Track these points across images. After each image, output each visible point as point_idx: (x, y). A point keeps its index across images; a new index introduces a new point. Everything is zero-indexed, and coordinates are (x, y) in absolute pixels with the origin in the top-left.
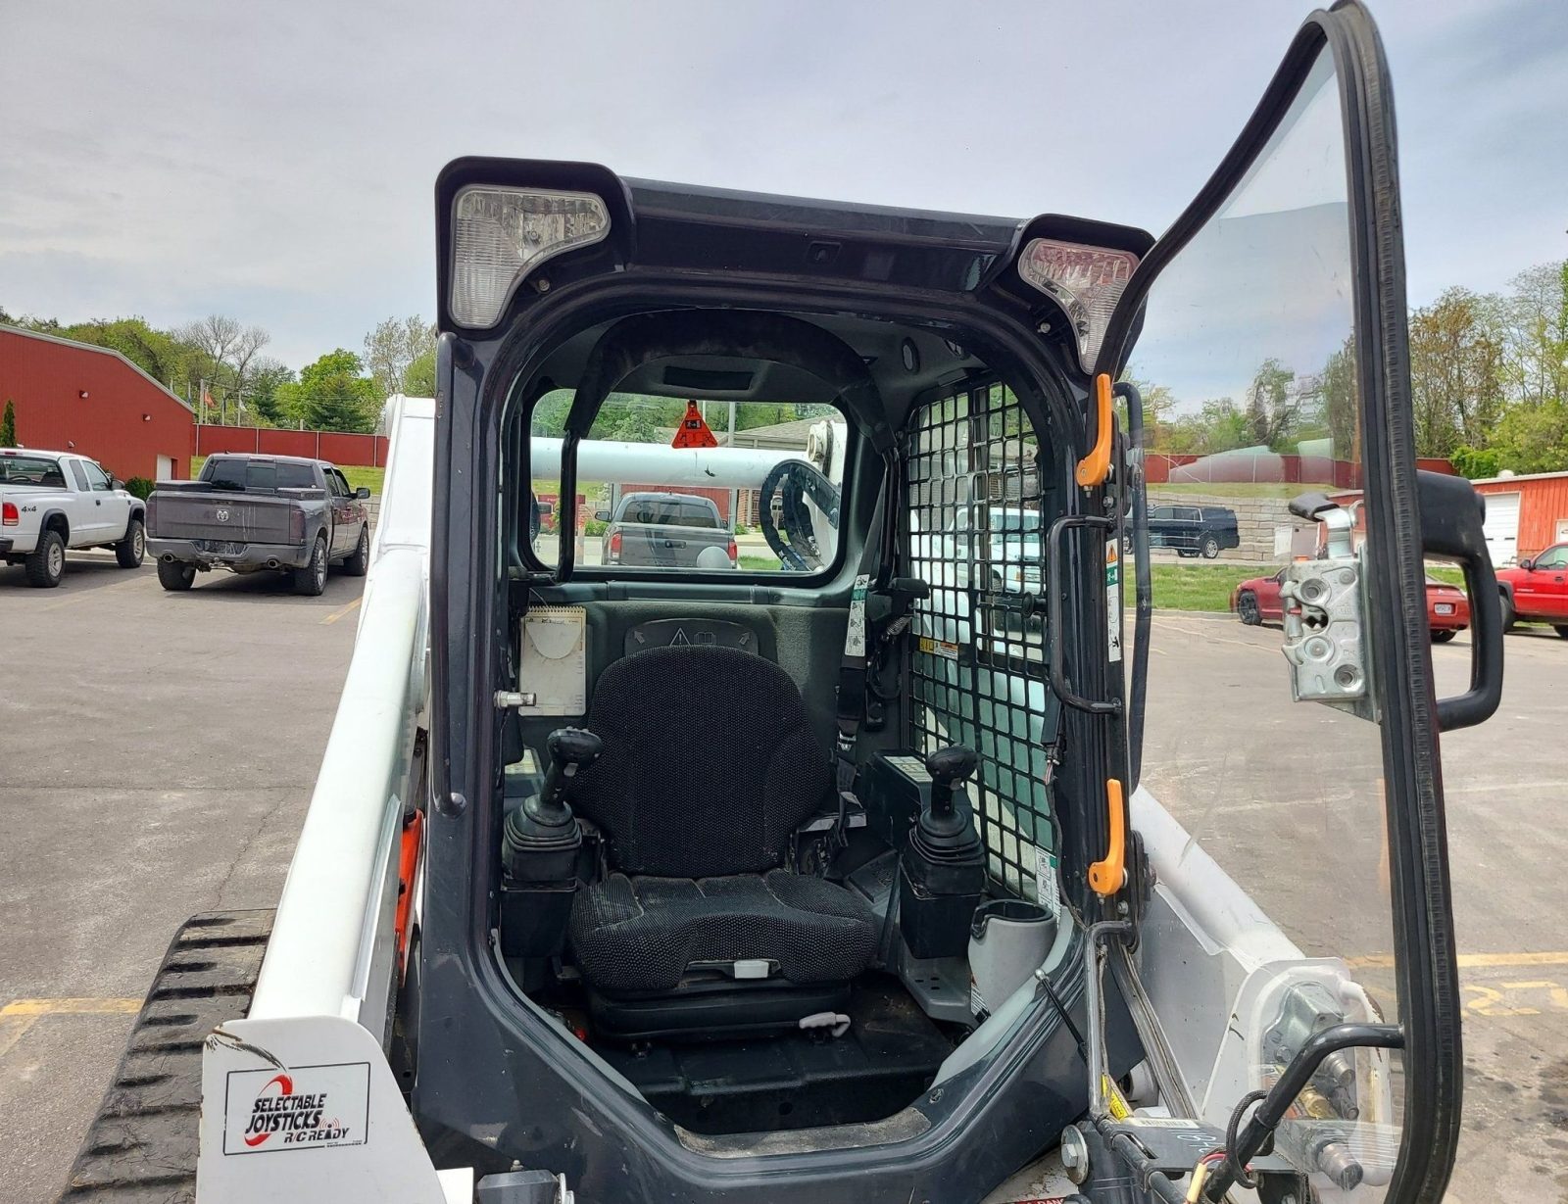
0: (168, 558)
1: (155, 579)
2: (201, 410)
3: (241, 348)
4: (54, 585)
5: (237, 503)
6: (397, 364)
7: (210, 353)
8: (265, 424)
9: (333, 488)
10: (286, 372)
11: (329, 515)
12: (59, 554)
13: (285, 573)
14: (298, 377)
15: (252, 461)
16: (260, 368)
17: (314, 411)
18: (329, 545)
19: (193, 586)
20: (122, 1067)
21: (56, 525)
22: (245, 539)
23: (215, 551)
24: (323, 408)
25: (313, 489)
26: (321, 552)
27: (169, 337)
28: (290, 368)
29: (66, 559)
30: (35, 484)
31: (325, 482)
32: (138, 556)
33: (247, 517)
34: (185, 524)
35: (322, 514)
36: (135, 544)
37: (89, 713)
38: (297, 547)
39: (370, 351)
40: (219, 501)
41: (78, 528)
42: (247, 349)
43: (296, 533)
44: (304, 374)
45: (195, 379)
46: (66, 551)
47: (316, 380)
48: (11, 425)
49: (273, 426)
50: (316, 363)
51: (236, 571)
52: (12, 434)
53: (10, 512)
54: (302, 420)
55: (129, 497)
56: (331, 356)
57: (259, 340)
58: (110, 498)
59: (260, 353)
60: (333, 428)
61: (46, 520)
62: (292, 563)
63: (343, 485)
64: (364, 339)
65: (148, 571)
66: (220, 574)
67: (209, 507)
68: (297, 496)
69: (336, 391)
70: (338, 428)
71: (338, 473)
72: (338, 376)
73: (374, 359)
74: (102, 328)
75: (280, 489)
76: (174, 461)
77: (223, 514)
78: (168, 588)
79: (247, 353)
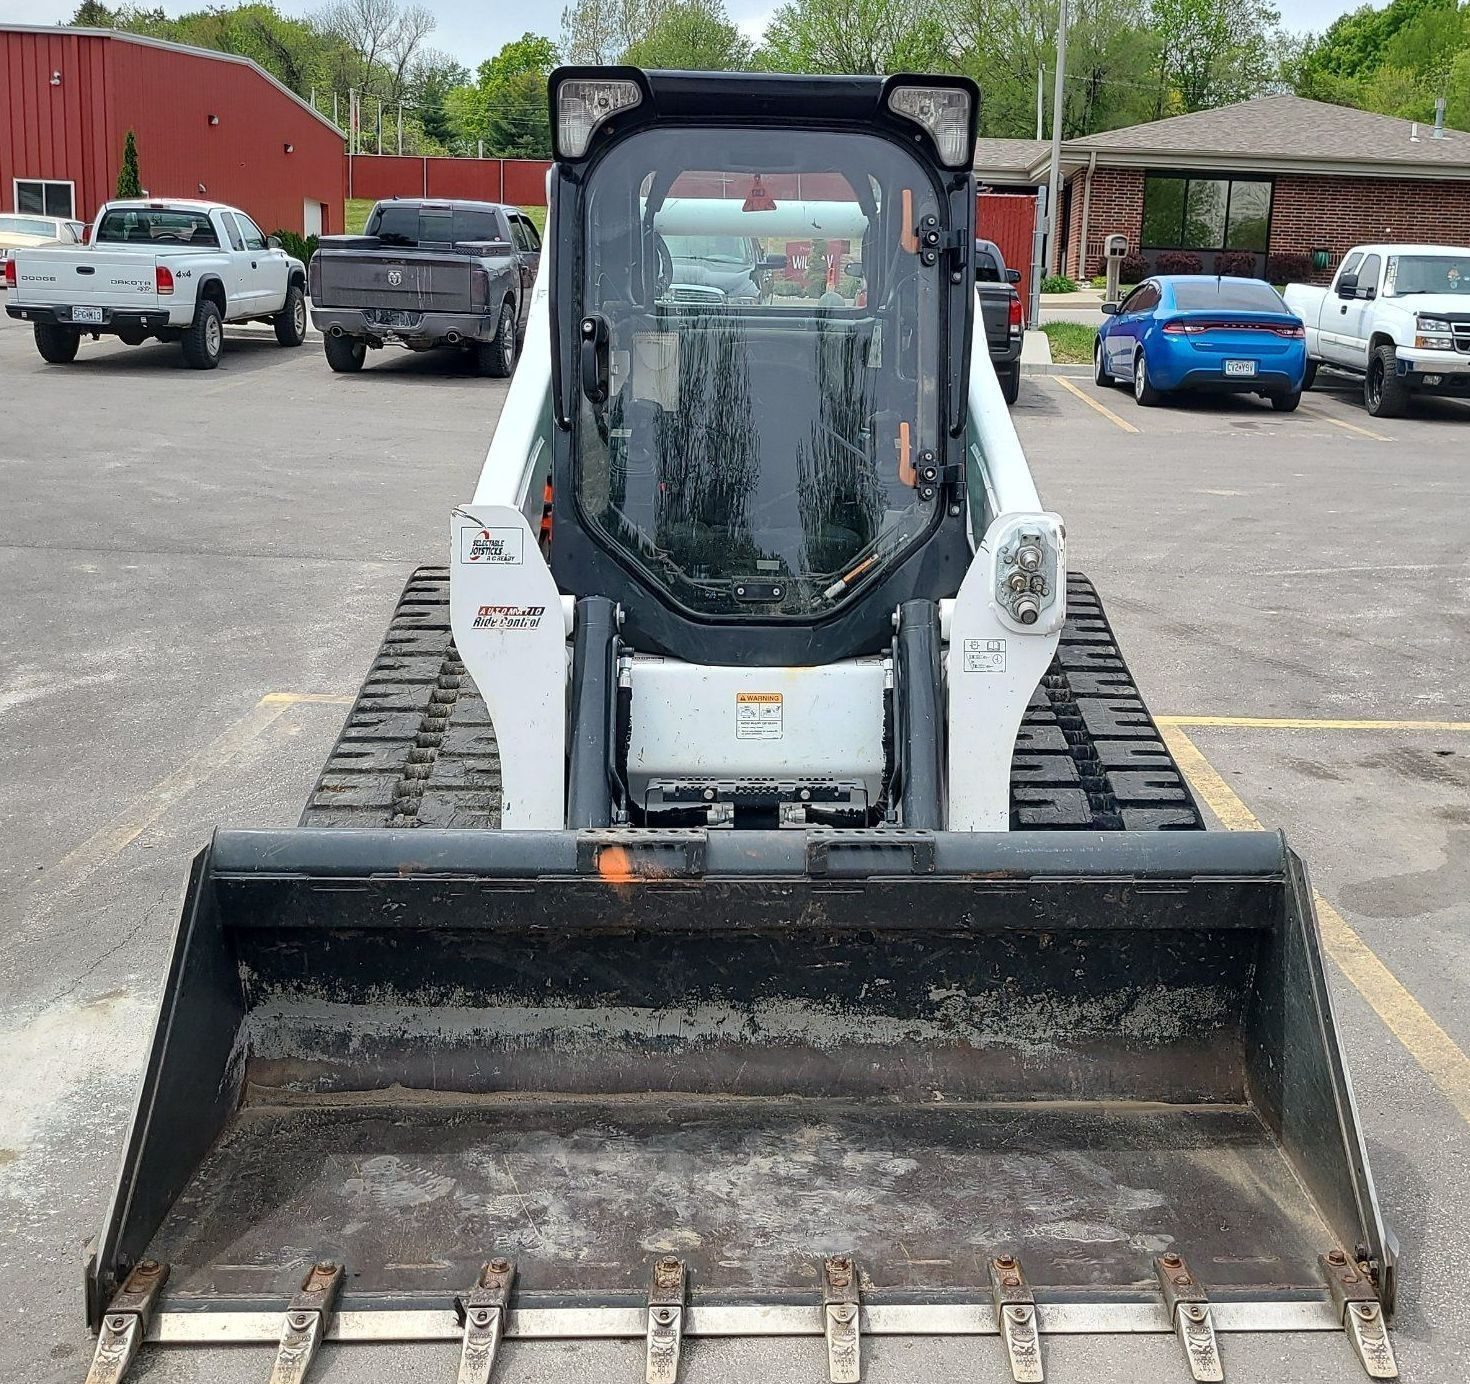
0: (336, 332)
1: (322, 357)
2: (352, 131)
3: (399, 39)
4: (213, 366)
5: (410, 262)
6: (607, 53)
7: (359, 47)
8: (431, 150)
9: (519, 239)
10: (459, 71)
11: (517, 276)
12: (216, 328)
13: (466, 349)
14: (475, 77)
15: (425, 208)
16: (424, 65)
17: (498, 128)
18: (517, 313)
19: (364, 367)
20: (388, 634)
21: (211, 292)
22: (422, 308)
23: (388, 322)
24: (509, 123)
25: (497, 243)
26: (508, 323)
27: (306, 27)
28: (463, 65)
29: (225, 337)
30: (184, 243)
31: (510, 233)
32: (299, 332)
33: (424, 279)
34: (354, 289)
35: (508, 274)
36: (296, 316)
37: (280, 495)
38: (480, 317)
39: (570, 35)
40: (391, 261)
41: (235, 296)
42: (406, 40)
43: (479, 298)
44: (483, 72)
45: (341, 87)
46: (224, 326)
47: (499, 81)
48: (134, 165)
49: (444, 152)
50: (498, 55)
51: (410, 348)
52: (135, 178)
53: (164, 278)
54: (480, 142)
55: (287, 258)
56: (518, 45)
57: (422, 23)
58: (267, 259)
59: (423, 44)
60: (523, 151)
61: (202, 286)
62: (475, 335)
63: (533, 236)
64: (561, 16)
65: (313, 348)
66: (394, 351)
67: (380, 268)
68: (478, 252)
69: (525, 97)
70: (529, 151)
71: (526, 220)
72: (528, 74)
73: (575, 46)
74: (222, 19)
75: (458, 243)
76: (324, 207)
77: (395, 275)
78: (337, 370)
79: (407, 46)
